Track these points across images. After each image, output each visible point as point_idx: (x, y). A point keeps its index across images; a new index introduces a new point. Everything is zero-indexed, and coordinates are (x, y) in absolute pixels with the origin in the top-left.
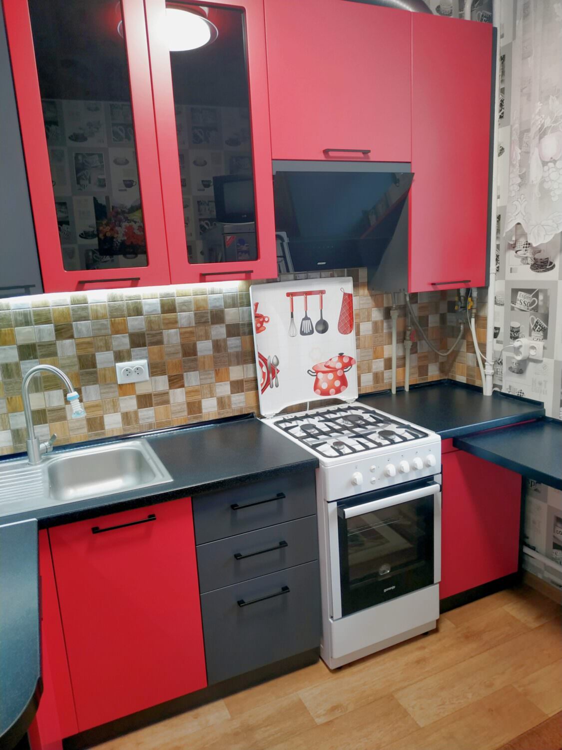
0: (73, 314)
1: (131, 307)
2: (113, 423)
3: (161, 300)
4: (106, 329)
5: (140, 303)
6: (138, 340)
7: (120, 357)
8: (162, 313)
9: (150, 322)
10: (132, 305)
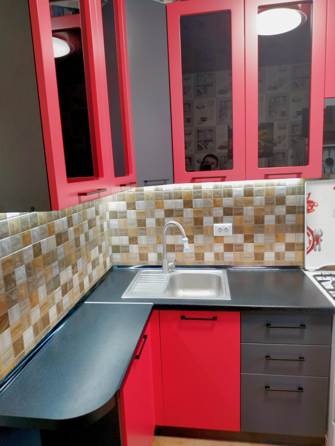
0: (194, 195)
1: (226, 192)
2: (209, 258)
3: (244, 189)
4: (211, 204)
5: (232, 190)
6: (228, 212)
7: (217, 220)
8: (244, 197)
9: (236, 202)
10: (227, 191)
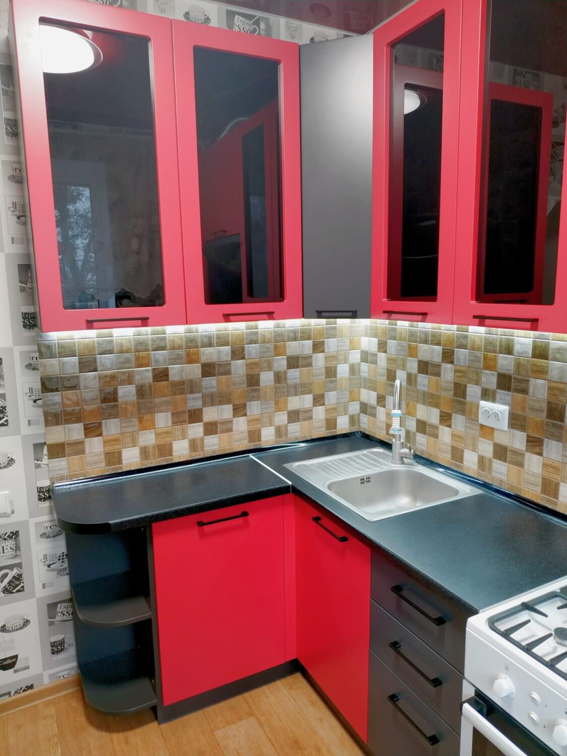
1: (504, 344)
2: (470, 461)
3: (534, 342)
4: (479, 362)
5: (513, 340)
6: (505, 382)
7: (487, 395)
8: (532, 357)
9: (518, 365)
